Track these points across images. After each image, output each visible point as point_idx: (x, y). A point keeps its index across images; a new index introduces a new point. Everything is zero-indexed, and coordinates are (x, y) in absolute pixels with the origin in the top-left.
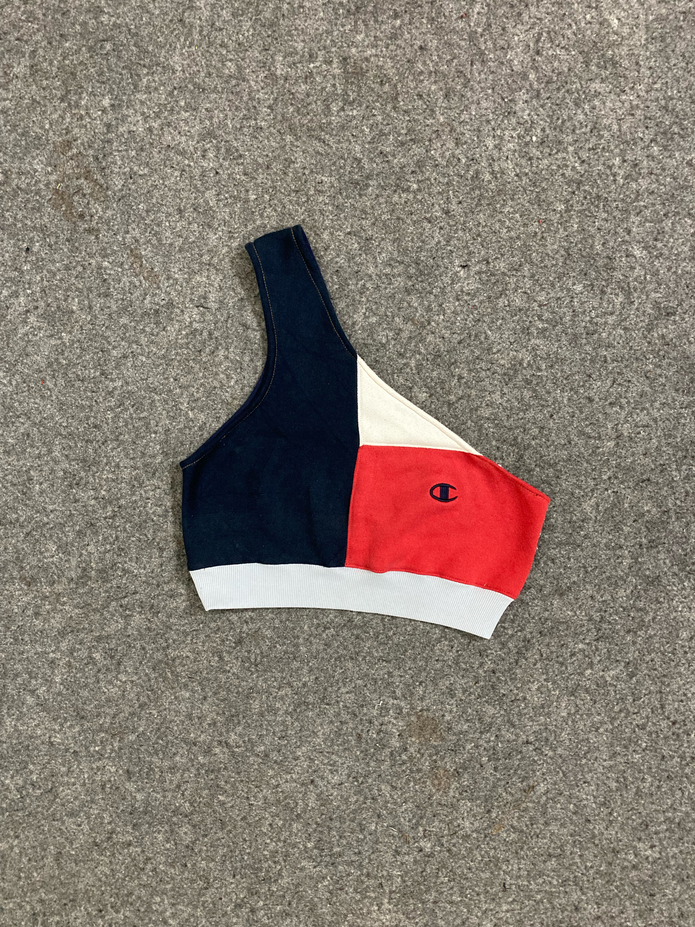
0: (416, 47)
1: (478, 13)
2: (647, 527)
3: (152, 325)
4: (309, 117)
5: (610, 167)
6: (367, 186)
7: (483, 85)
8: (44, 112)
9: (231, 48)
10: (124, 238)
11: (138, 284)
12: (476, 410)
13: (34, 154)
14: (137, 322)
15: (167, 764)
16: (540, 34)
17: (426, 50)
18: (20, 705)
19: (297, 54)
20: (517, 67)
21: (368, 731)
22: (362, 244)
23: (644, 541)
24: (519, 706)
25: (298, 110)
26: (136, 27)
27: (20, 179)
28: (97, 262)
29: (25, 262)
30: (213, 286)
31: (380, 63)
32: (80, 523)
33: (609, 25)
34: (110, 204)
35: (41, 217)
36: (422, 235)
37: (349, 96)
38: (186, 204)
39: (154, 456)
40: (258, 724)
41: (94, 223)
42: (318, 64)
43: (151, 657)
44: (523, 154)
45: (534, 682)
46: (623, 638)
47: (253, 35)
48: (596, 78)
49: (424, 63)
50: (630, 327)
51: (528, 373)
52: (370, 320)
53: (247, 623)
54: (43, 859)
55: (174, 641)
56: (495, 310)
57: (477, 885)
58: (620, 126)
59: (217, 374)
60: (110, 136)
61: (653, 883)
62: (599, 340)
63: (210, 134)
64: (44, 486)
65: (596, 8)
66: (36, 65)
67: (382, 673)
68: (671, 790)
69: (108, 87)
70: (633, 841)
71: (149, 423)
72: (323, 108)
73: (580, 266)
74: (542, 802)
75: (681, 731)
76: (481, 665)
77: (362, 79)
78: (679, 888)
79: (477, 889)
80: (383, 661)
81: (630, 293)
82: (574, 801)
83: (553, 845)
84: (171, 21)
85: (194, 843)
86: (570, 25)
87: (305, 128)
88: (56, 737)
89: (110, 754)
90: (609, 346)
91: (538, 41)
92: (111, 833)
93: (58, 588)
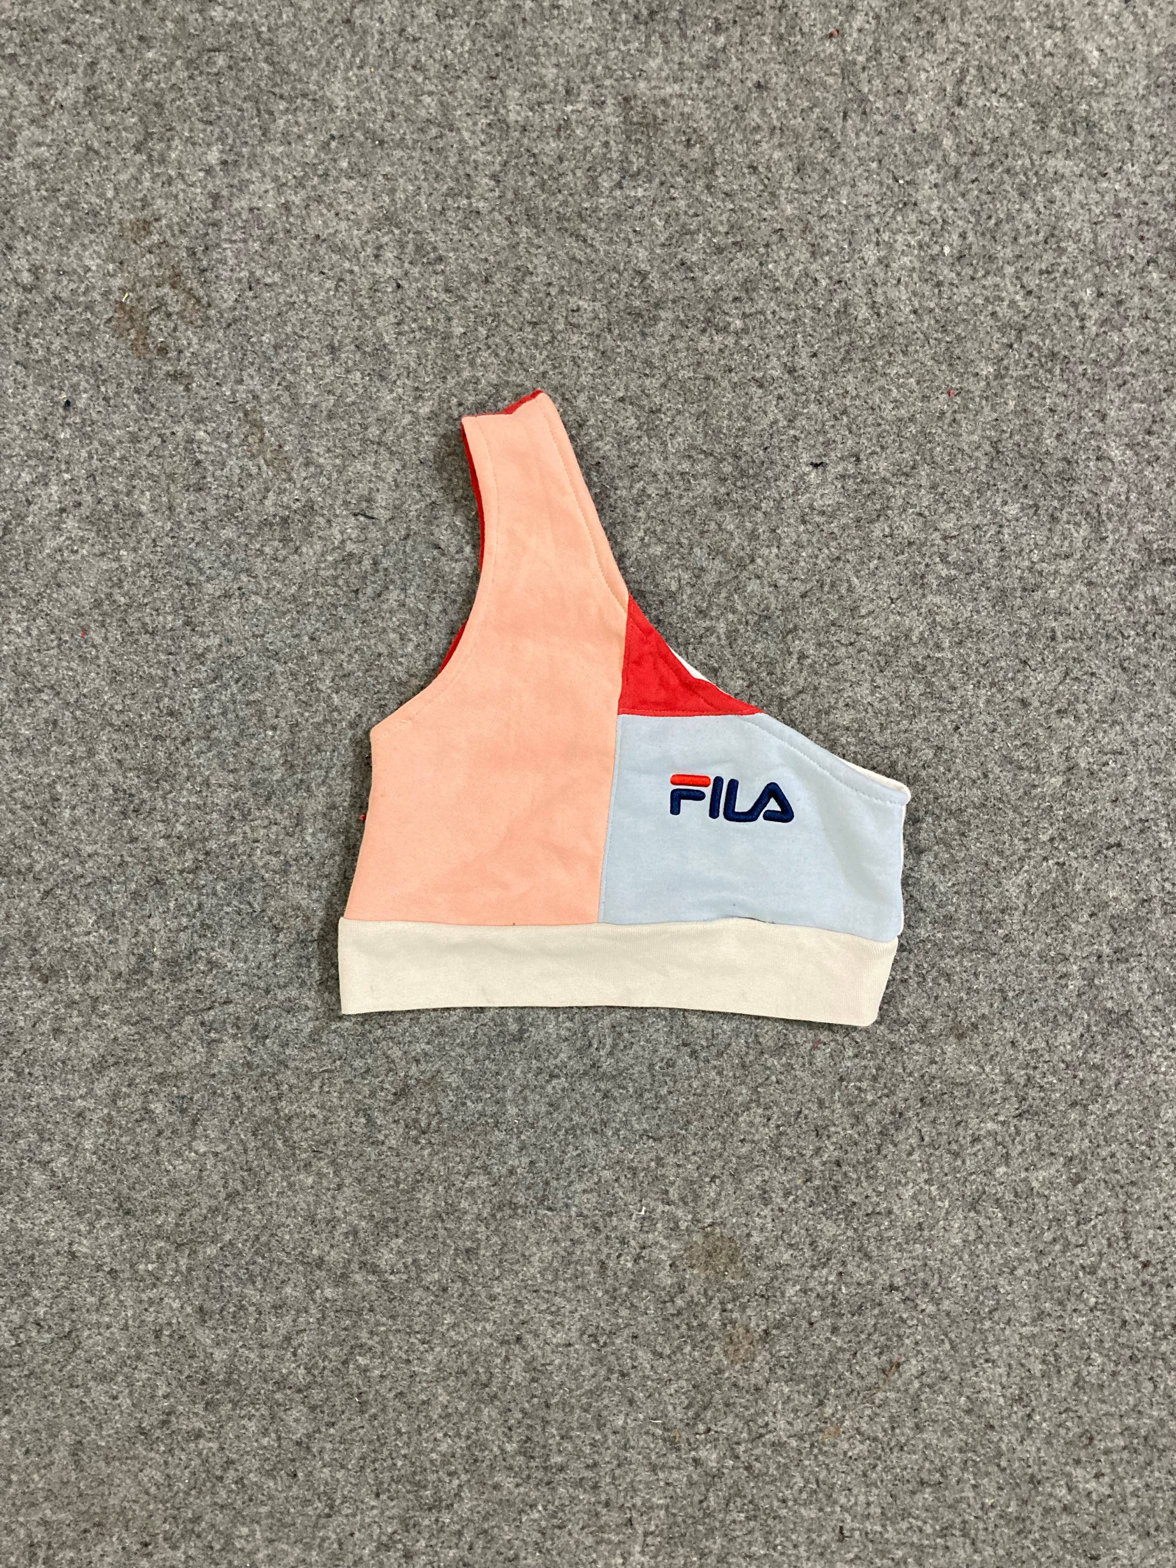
0: (749, 84)
1: (860, 30)
2: (1112, 926)
3: (276, 543)
4: (560, 197)
5: (1075, 305)
6: (656, 319)
7: (862, 153)
8: (106, 169)
9: (432, 73)
10: (234, 393)
11: (254, 470)
12: (827, 713)
13: (86, 241)
14: (252, 537)
15: (270, 1298)
16: (964, 71)
17: (767, 89)
18: (23, 1187)
19: (544, 86)
20: (923, 126)
21: (620, 1256)
22: (643, 420)
23: (1106, 950)
24: (878, 1225)
25: (543, 185)
26: (270, 29)
27: (59, 282)
28: (186, 431)
29: (62, 425)
30: (383, 480)
31: (687, 110)
32: (139, 876)
33: (1084, 60)
34: (211, 332)
35: (93, 348)
36: (746, 407)
37: (631, 162)
38: (343, 337)
39: (270, 769)
40: (430, 1234)
41: (183, 364)
42: (580, 106)
43: (250, 1111)
44: (927, 276)
45: (907, 1184)
46: (1064, 1114)
47: (470, 52)
48: (1058, 150)
49: (763, 112)
50: (1099, 580)
51: (919, 653)
52: (651, 551)
53: (417, 1061)
54: (50, 1450)
55: (291, 1088)
56: (867, 541)
57: (793, 1531)
58: (1096, 236)
59: (384, 630)
60: (216, 215)
61: (1096, 1539)
62: (1045, 600)
63: (390, 219)
64: (79, 812)
65: (1064, 28)
66: (95, 88)
67: (645, 1158)
68: (1136, 1380)
69: (217, 131)
70: (1066, 1464)
71: (265, 712)
72: (585, 181)
73: (1016, 472)
74: (911, 1391)
75: (1157, 1279)
76: (818, 1151)
77: (655, 135)
78: (1140, 1547)
79: (794, 1537)
80: (649, 1137)
81: (1101, 522)
82: (968, 1391)
83: (927, 1465)
84: (330, 22)
85: (309, 1436)
86: (1017, 56)
87: (554, 215)
88: (80, 1243)
89: (173, 1277)
90: (1061, 612)
91: (960, 81)
92: (169, 1414)
93: (95, 988)
